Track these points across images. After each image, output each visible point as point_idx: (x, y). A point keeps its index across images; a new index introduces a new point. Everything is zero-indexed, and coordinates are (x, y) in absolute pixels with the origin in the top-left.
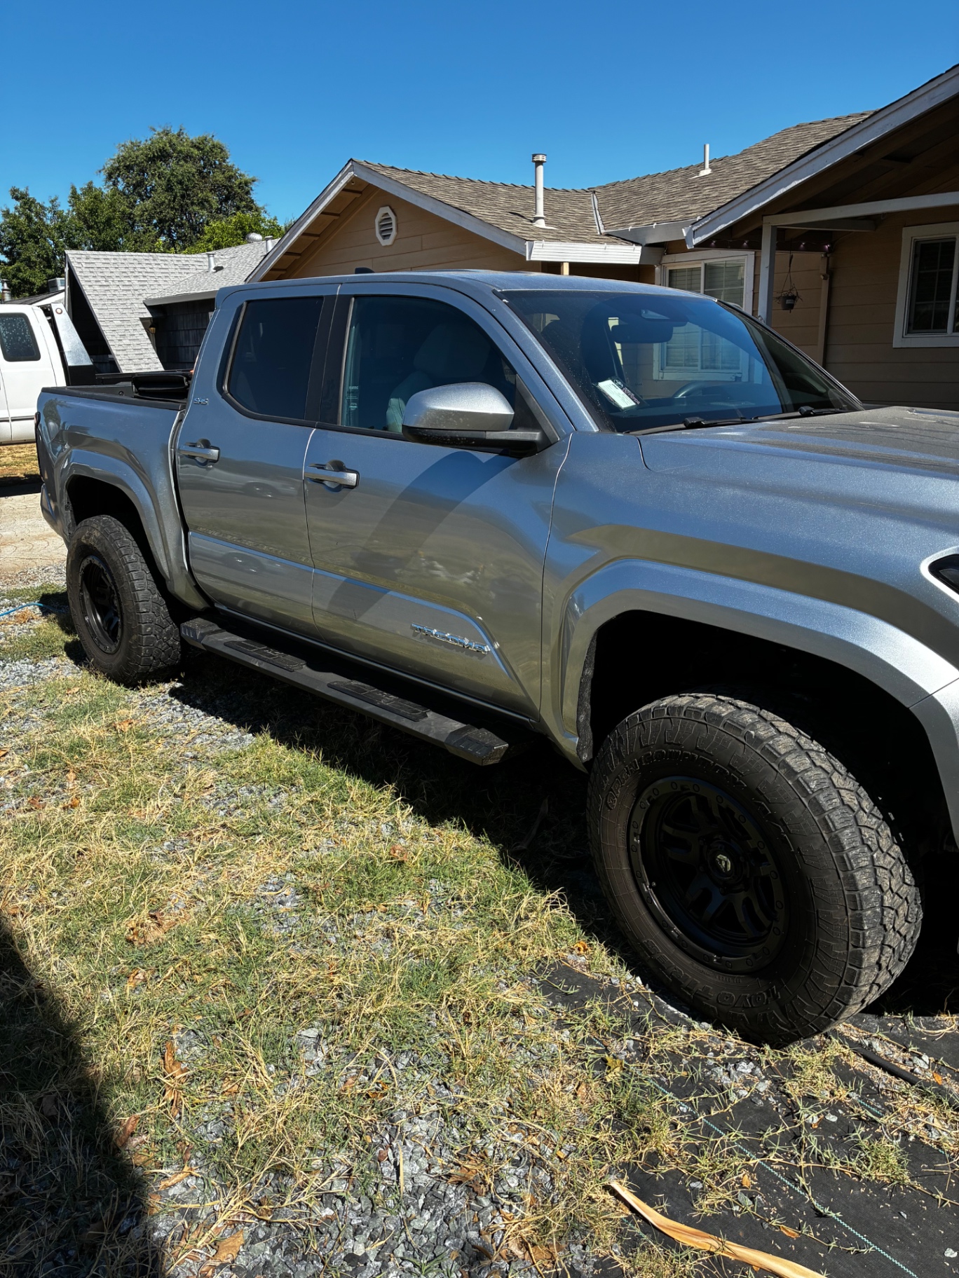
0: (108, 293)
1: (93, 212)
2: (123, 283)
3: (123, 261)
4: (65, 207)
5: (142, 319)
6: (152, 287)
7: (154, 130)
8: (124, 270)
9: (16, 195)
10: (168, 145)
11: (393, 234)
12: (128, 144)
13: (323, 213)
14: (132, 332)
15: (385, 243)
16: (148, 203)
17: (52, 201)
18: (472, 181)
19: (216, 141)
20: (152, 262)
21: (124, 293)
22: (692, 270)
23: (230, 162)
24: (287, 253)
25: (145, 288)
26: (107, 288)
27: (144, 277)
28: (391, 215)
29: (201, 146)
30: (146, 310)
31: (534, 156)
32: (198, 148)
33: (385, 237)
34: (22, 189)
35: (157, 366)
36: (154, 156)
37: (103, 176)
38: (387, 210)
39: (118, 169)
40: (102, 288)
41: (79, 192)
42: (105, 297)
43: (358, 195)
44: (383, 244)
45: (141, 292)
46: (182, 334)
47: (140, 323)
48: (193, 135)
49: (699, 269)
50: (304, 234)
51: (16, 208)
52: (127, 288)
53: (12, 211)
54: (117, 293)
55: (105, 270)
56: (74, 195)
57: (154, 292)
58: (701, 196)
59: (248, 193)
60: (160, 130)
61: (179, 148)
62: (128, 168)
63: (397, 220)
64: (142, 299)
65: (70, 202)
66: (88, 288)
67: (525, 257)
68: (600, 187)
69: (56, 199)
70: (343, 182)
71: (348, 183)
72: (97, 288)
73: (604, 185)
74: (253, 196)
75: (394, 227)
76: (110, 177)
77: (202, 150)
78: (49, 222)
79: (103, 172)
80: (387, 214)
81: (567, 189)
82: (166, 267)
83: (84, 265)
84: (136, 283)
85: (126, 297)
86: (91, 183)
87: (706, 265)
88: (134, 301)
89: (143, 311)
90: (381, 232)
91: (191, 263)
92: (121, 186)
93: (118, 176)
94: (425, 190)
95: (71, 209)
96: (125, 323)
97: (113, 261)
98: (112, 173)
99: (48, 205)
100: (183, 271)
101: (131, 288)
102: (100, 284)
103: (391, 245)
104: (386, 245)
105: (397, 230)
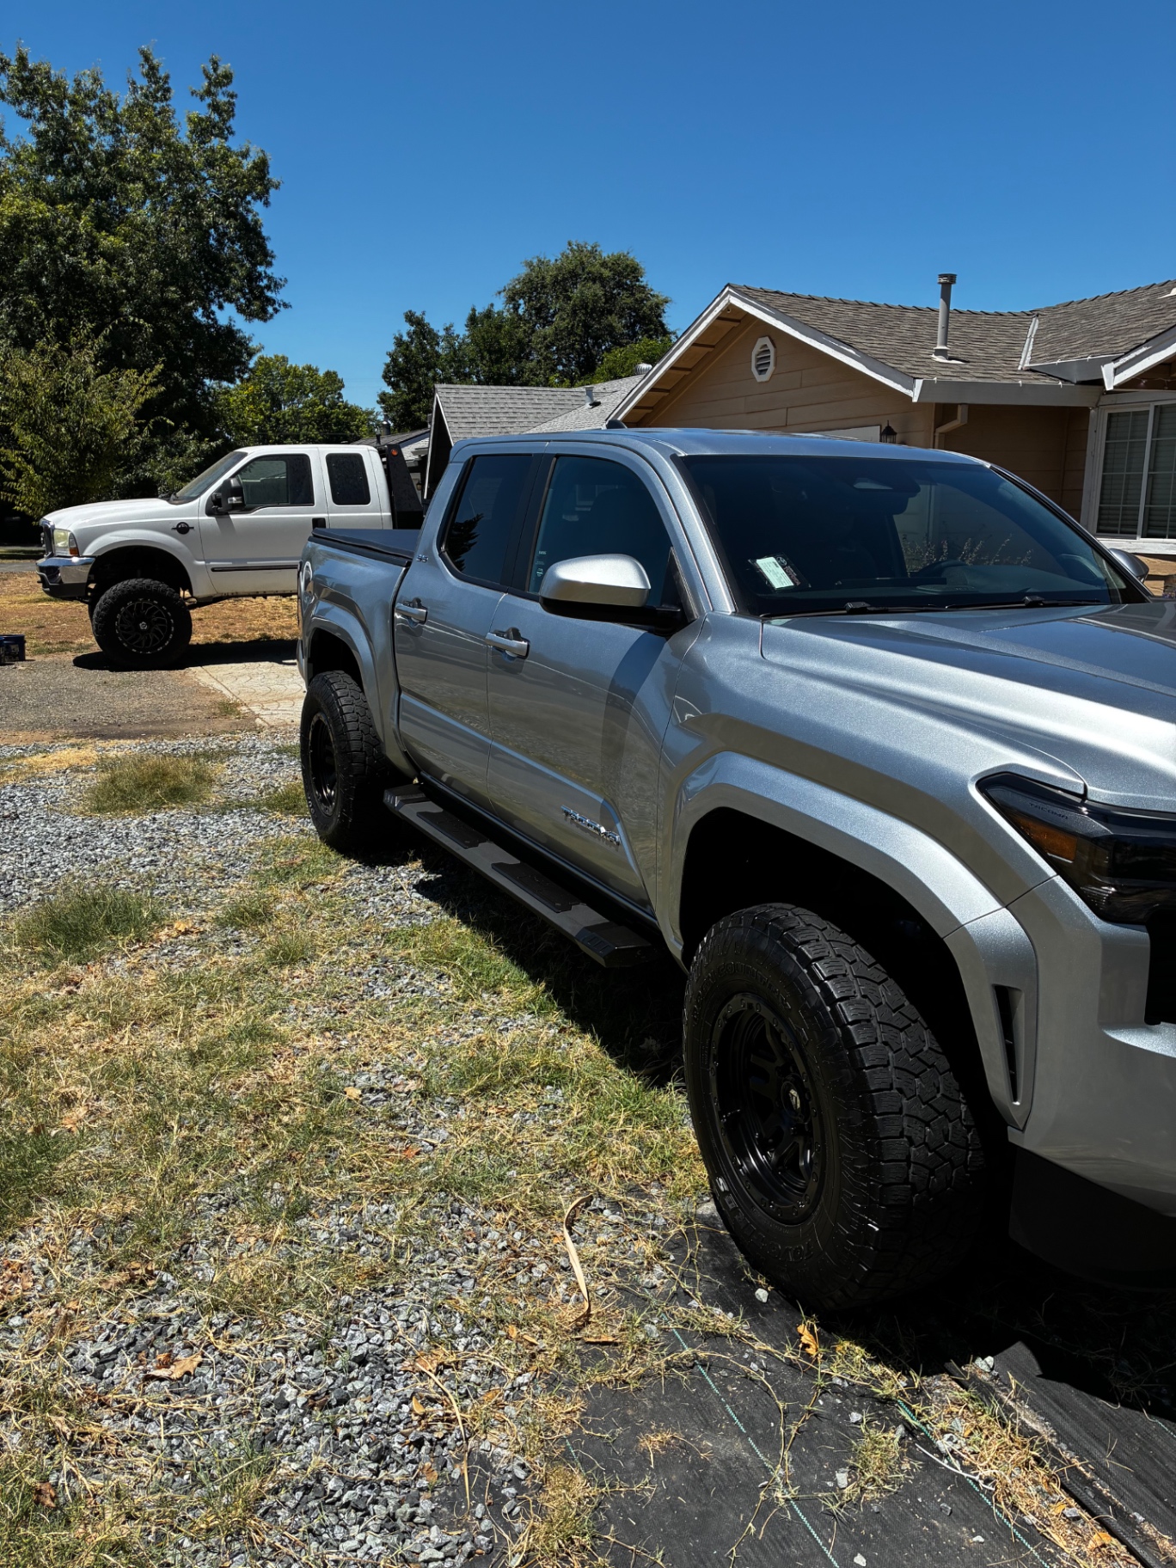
0: (473, 431)
2: (490, 420)
4: (461, 330)
6: (521, 425)
8: (494, 406)
9: (410, 318)
10: (578, 264)
11: (771, 368)
12: (535, 262)
13: (694, 344)
15: (760, 378)
16: (548, 330)
17: (448, 328)
18: (876, 306)
19: (631, 259)
21: (492, 430)
22: (1135, 413)
23: (644, 281)
24: (652, 389)
25: (515, 425)
26: (472, 425)
27: (515, 413)
28: (770, 347)
29: (614, 265)
32: (610, 268)
33: (761, 372)
34: (418, 314)
36: (563, 277)
37: (505, 298)
38: (766, 341)
39: (521, 290)
40: (467, 425)
41: (478, 316)
43: (736, 324)
44: (759, 380)
45: (509, 430)
49: (1147, 412)
50: (672, 368)
51: (408, 334)
52: (495, 425)
53: (406, 338)
54: (482, 431)
55: (474, 405)
56: (473, 319)
57: (523, 429)
58: (1162, 321)
59: (660, 316)
60: (574, 245)
61: (589, 268)
62: (533, 288)
63: (776, 353)
65: (468, 326)
66: (454, 425)
67: (911, 397)
68: (1048, 309)
69: (452, 326)
70: (718, 310)
71: (723, 311)
72: (463, 425)
73: (1054, 305)
74: (665, 319)
75: (772, 360)
76: (511, 298)
77: (614, 269)
78: (440, 351)
79: (503, 294)
80: (766, 346)
81: (1000, 311)
82: (540, 402)
83: (453, 401)
84: (505, 419)
86: (492, 305)
87: (1156, 407)
90: (757, 366)
91: (568, 397)
92: (521, 310)
93: (521, 298)
94: (807, 318)
95: (467, 333)
97: (483, 396)
98: (513, 295)
99: (442, 333)
100: (557, 407)
101: (499, 425)
102: (466, 420)
103: (766, 382)
104: (761, 383)
105: (776, 364)
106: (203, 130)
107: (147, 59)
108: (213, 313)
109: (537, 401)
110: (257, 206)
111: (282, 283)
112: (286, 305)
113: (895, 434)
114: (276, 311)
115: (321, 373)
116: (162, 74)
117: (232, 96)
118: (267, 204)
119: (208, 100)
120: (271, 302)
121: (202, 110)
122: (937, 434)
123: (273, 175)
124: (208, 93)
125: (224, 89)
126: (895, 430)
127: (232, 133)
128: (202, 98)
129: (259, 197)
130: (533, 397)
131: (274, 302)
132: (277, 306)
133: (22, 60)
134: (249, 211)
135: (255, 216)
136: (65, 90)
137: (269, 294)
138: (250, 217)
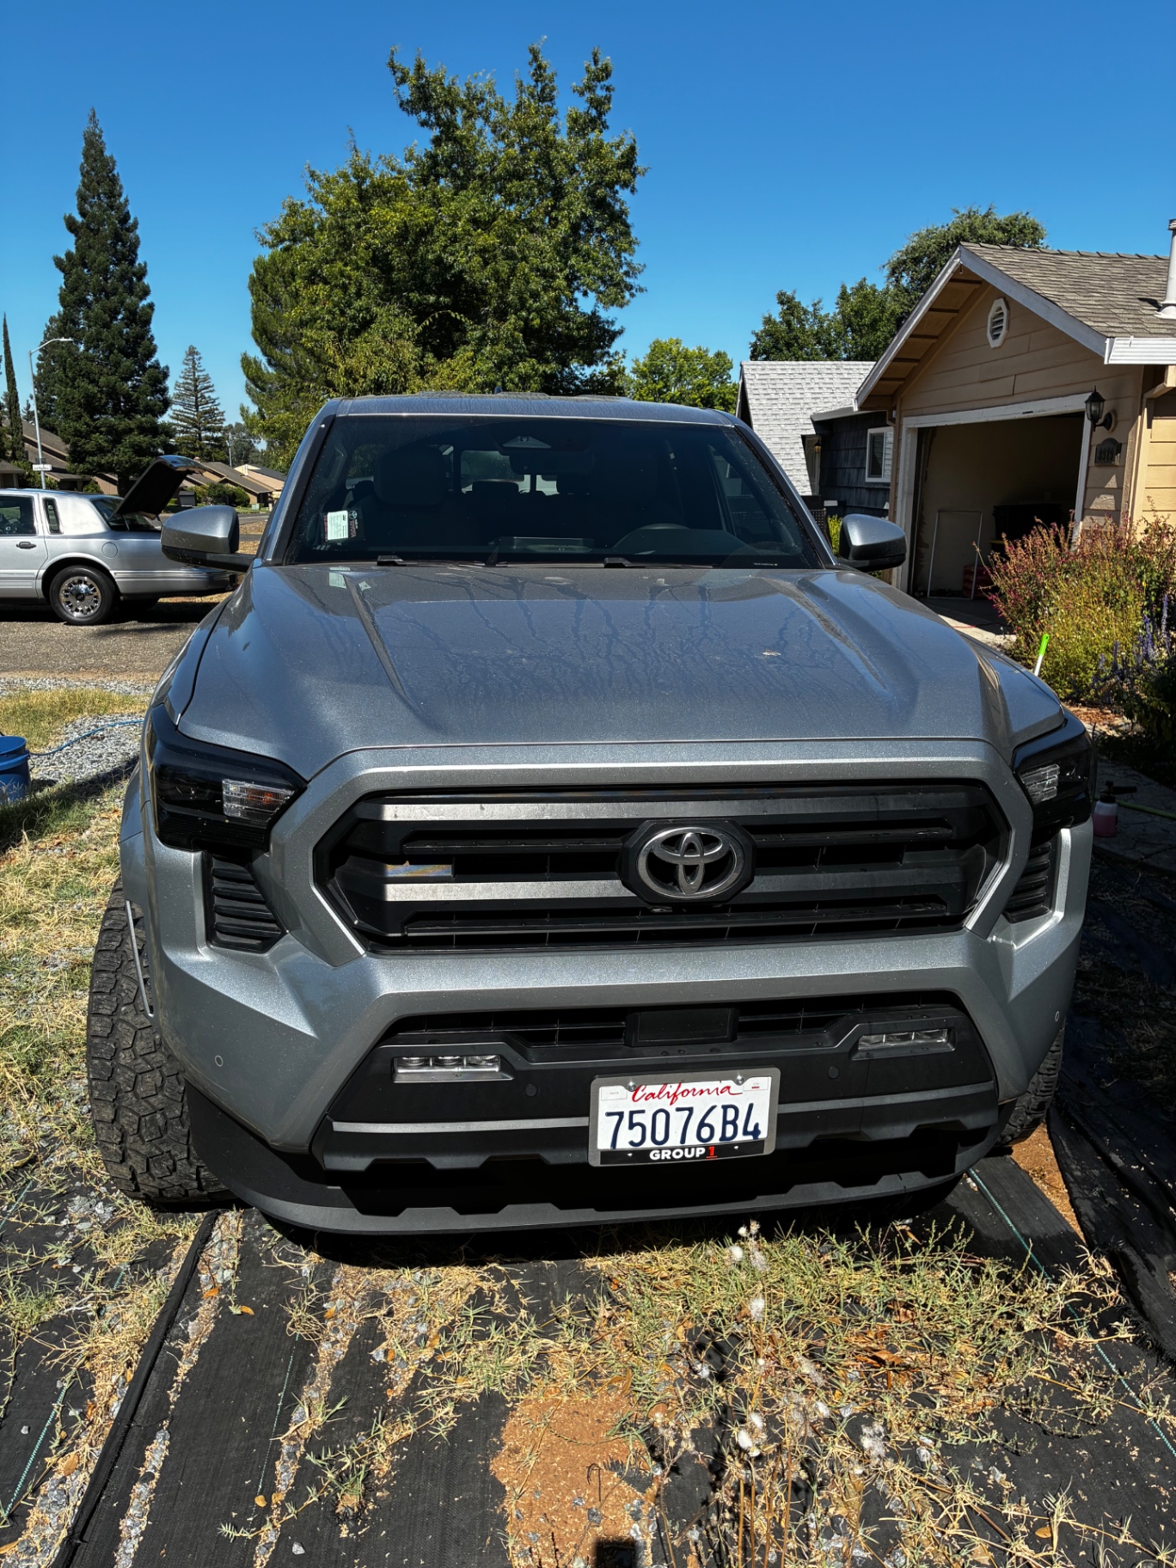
0: (775, 407)
1: (858, 313)
2: (794, 396)
3: (801, 371)
4: (830, 309)
5: (803, 437)
6: (826, 400)
7: (958, 212)
8: (799, 381)
9: (784, 299)
10: (967, 230)
11: (1003, 332)
12: (923, 232)
13: (932, 310)
14: (788, 451)
15: (994, 344)
17: (815, 305)
19: (1031, 218)
20: (834, 371)
21: (793, 406)
24: (896, 359)
25: (818, 401)
26: (774, 402)
27: (820, 388)
28: (1005, 310)
29: (1009, 228)
30: (812, 426)
31: (1171, 221)
32: (1004, 230)
33: (995, 337)
34: (789, 293)
35: (805, 489)
36: (948, 244)
37: (887, 271)
38: (1002, 304)
39: (904, 262)
40: (769, 402)
41: (849, 291)
42: (770, 412)
44: (992, 346)
45: (812, 405)
46: (843, 453)
47: (800, 440)
48: (1001, 216)
50: (913, 336)
51: (779, 314)
52: (797, 401)
53: (774, 317)
54: (784, 407)
55: (779, 381)
56: (844, 296)
57: (826, 405)
60: (963, 211)
61: (980, 232)
62: (916, 261)
63: (1009, 315)
64: (810, 413)
65: (837, 304)
66: (754, 402)
67: (1103, 359)
69: (819, 302)
70: (950, 272)
71: (955, 273)
72: (764, 402)
75: (1004, 324)
76: (893, 272)
77: (1008, 232)
78: (809, 327)
79: (884, 267)
80: (1001, 309)
82: (850, 376)
83: (757, 377)
84: (809, 395)
85: (793, 412)
86: (865, 279)
88: (801, 416)
89: (808, 427)
90: (992, 329)
92: (905, 281)
93: (903, 270)
95: (837, 311)
96: (784, 441)
97: (790, 372)
98: (896, 268)
99: (811, 309)
101: (802, 401)
102: (768, 397)
103: (999, 347)
104: (995, 348)
105: (1008, 328)
106: (580, 126)
107: (536, 58)
108: (576, 300)
109: (846, 376)
110: (623, 194)
111: (641, 268)
112: (641, 290)
113: (1103, 400)
114: (632, 295)
115: (711, 355)
116: (549, 72)
117: (608, 89)
118: (633, 191)
119: (588, 95)
120: (629, 287)
121: (581, 106)
122: (1145, 400)
123: (639, 163)
124: (590, 89)
125: (602, 83)
126: (1104, 397)
127: (607, 127)
128: (582, 94)
129: (625, 185)
130: (843, 371)
131: (632, 288)
132: (634, 291)
133: (419, 67)
134: (617, 200)
135: (622, 204)
136: (458, 95)
137: (628, 280)
138: (617, 207)
